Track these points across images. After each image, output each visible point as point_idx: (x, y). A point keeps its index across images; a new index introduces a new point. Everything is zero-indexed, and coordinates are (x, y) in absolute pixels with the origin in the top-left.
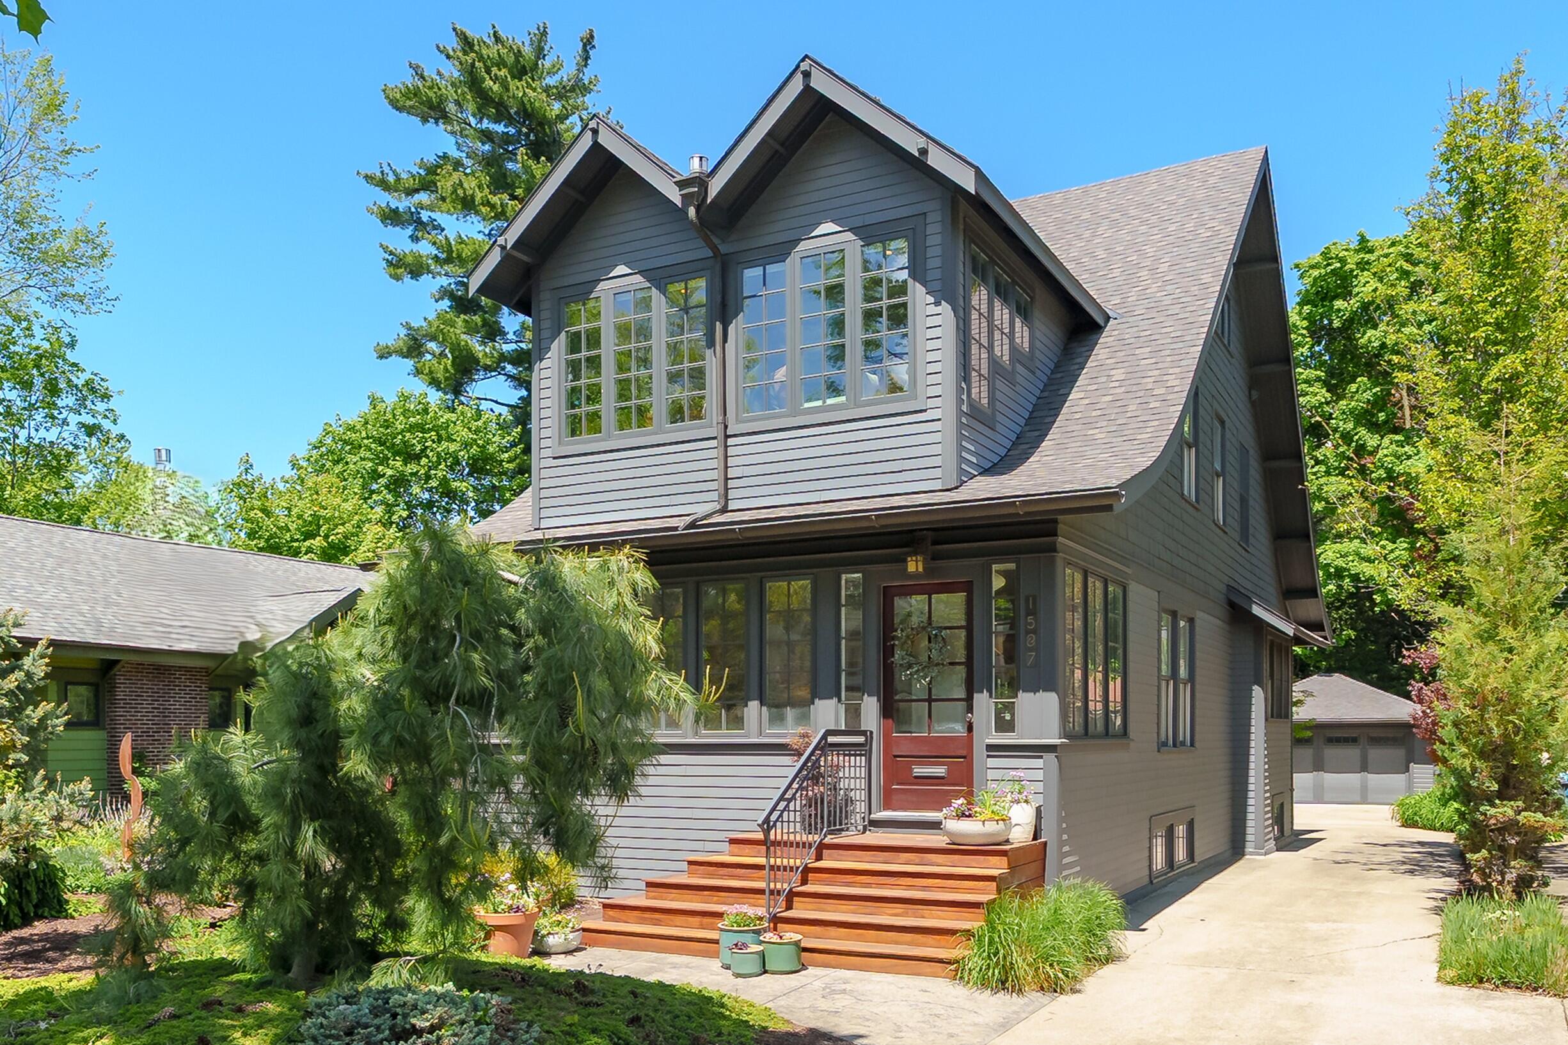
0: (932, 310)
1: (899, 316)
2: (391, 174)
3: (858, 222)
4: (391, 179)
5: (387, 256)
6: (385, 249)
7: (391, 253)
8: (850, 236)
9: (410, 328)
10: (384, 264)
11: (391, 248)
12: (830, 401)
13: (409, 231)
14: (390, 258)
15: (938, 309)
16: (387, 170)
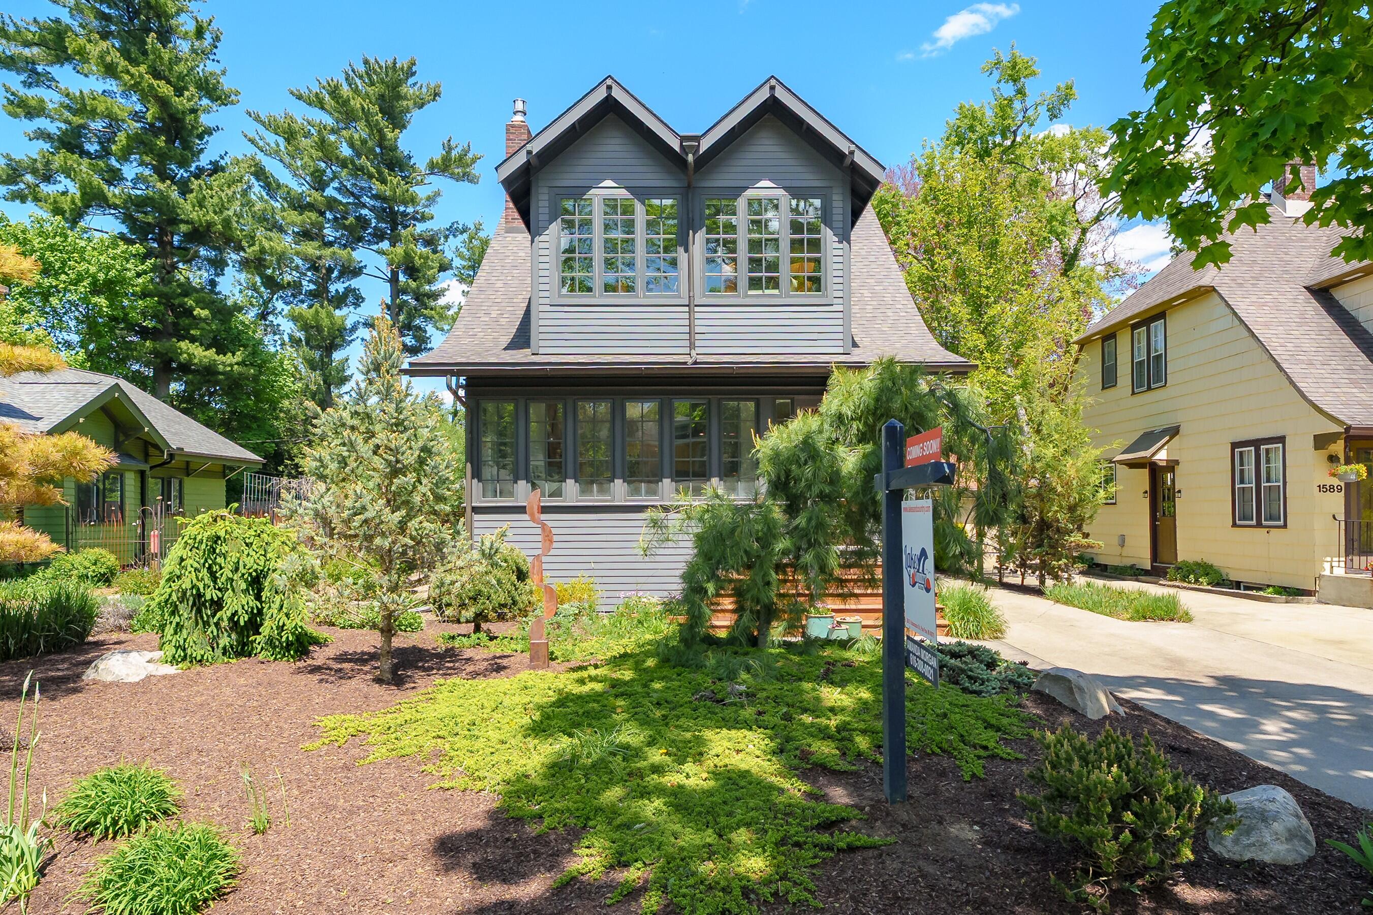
0: (837, 245)
1: (815, 245)
2: (11, 25)
3: (788, 183)
4: (11, 29)
5: (8, 95)
6: (7, 90)
7: (13, 94)
8: (782, 192)
9: (11, 160)
10: (5, 102)
11: (13, 90)
12: (767, 292)
13: (22, 77)
14: (12, 98)
15: (841, 246)
16: (8, 21)
